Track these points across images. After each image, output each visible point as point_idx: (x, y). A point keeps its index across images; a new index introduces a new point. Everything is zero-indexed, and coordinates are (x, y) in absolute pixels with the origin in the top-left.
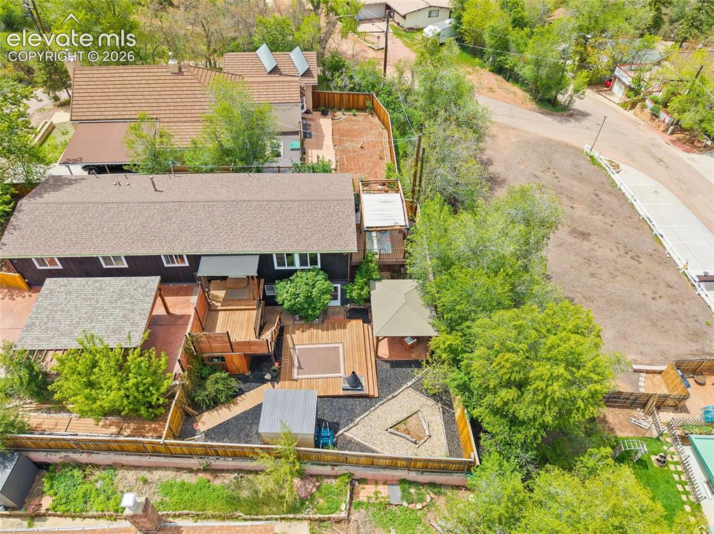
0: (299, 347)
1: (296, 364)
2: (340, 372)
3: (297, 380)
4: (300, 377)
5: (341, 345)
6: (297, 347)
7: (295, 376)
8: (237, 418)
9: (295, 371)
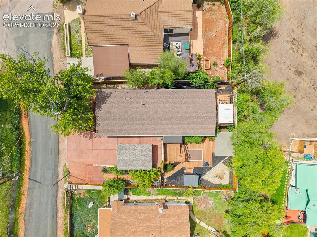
0: (190, 150)
1: (189, 156)
2: (202, 160)
3: (189, 162)
4: (190, 161)
5: (202, 150)
6: (189, 150)
7: (189, 161)
8: (174, 174)
9: (189, 158)
